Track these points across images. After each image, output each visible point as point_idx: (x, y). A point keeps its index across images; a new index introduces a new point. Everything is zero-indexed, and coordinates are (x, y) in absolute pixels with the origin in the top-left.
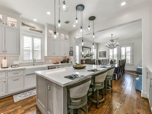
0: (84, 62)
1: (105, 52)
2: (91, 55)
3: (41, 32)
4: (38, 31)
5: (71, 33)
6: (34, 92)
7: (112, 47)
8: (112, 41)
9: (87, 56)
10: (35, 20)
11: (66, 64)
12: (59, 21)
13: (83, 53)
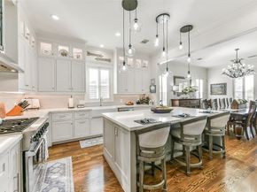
0: (177, 103)
1: (225, 84)
2: (192, 91)
3: (109, 60)
4: (106, 60)
5: (152, 56)
6: (101, 141)
7: (237, 74)
8: (238, 62)
9: (184, 93)
10: (102, 46)
11: (145, 105)
12: (130, 46)
13: (175, 88)
